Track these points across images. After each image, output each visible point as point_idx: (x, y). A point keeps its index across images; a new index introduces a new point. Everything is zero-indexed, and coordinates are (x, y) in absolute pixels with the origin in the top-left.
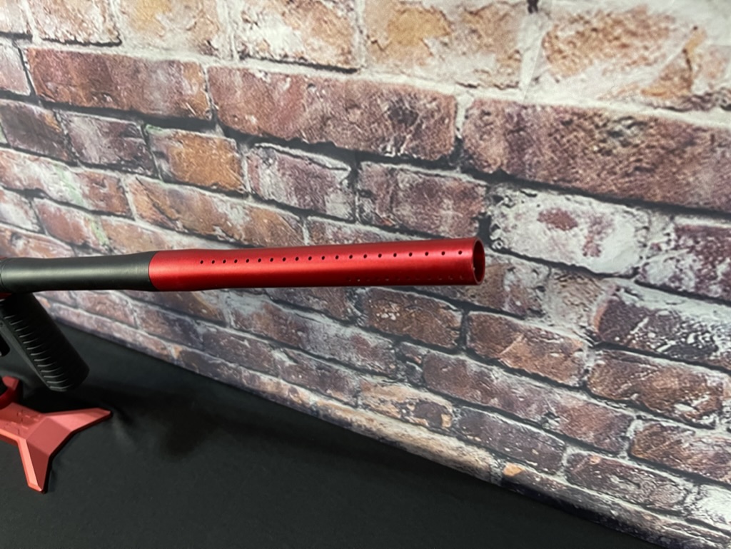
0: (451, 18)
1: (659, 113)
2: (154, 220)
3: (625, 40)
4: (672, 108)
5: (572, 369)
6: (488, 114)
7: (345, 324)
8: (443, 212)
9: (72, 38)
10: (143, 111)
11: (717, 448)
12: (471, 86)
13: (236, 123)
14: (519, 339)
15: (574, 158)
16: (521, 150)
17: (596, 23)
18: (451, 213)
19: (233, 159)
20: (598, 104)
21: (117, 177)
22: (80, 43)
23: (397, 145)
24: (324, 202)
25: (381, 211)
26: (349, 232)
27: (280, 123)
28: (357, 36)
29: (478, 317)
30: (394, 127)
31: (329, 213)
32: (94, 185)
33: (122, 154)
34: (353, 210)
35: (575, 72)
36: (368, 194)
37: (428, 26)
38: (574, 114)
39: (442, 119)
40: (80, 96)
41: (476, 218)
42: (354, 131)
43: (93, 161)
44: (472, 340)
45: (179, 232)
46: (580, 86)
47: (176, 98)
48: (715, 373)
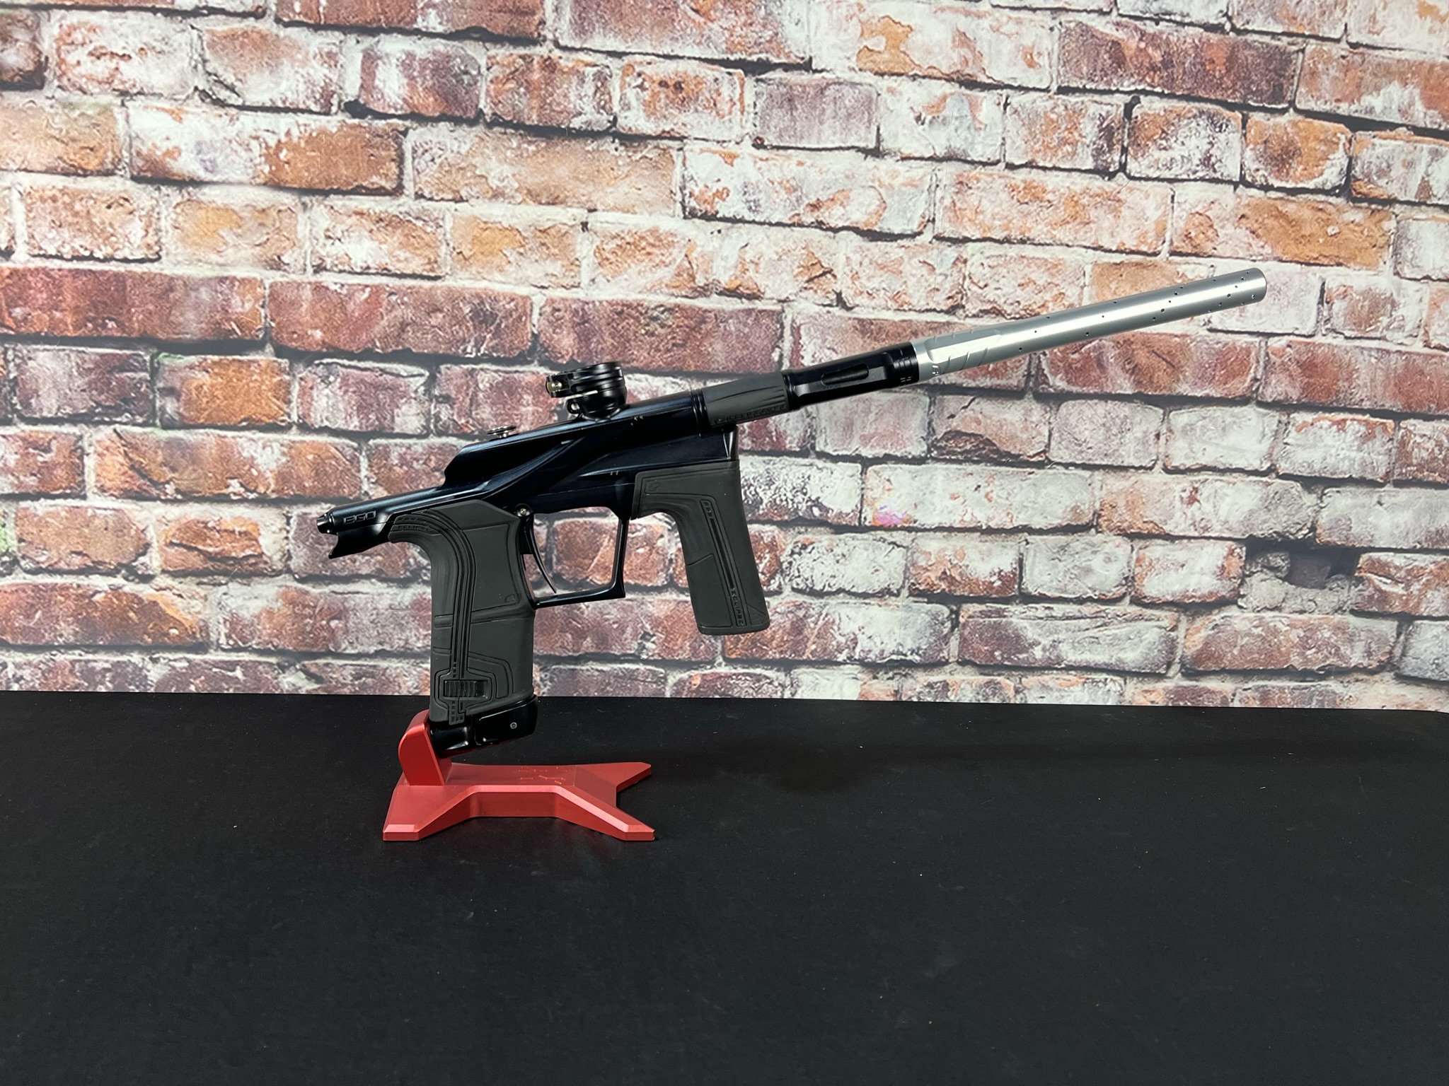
0: (525, 234)
1: (679, 300)
2: (125, 490)
3: (649, 249)
4: (686, 297)
5: (658, 563)
6: (559, 310)
7: (404, 583)
8: (523, 409)
9: (87, 253)
10: (162, 336)
11: (790, 616)
12: (543, 287)
13: (294, 340)
14: (605, 543)
15: (628, 341)
16: (588, 340)
17: (628, 239)
18: (530, 408)
19: (280, 383)
20: (639, 297)
21: (78, 433)
22: (98, 260)
23: (477, 347)
24: (393, 417)
25: (460, 416)
26: (420, 450)
27: (351, 334)
28: (443, 249)
29: (563, 526)
30: (475, 327)
31: (397, 430)
32: (31, 450)
33: (103, 397)
34: (428, 421)
35: (620, 273)
36: (446, 399)
37: (507, 240)
38: (624, 305)
39: (520, 317)
40: (66, 324)
41: (555, 411)
42: (435, 334)
43: (45, 414)
44: (559, 561)
45: (165, 501)
46: (624, 284)
47: (218, 317)
48: (767, 528)
